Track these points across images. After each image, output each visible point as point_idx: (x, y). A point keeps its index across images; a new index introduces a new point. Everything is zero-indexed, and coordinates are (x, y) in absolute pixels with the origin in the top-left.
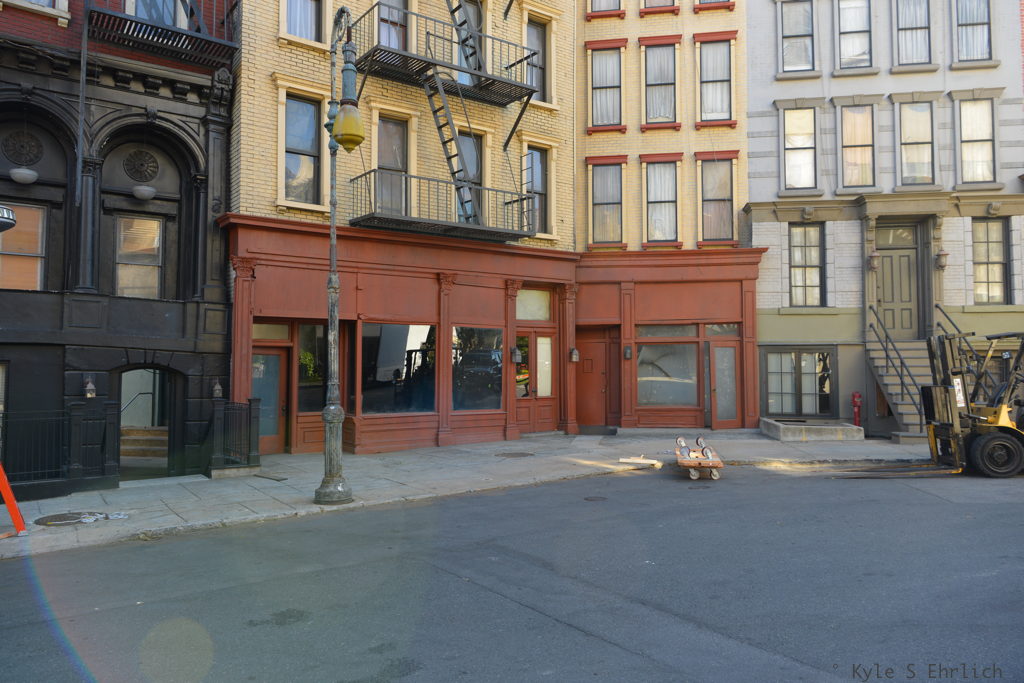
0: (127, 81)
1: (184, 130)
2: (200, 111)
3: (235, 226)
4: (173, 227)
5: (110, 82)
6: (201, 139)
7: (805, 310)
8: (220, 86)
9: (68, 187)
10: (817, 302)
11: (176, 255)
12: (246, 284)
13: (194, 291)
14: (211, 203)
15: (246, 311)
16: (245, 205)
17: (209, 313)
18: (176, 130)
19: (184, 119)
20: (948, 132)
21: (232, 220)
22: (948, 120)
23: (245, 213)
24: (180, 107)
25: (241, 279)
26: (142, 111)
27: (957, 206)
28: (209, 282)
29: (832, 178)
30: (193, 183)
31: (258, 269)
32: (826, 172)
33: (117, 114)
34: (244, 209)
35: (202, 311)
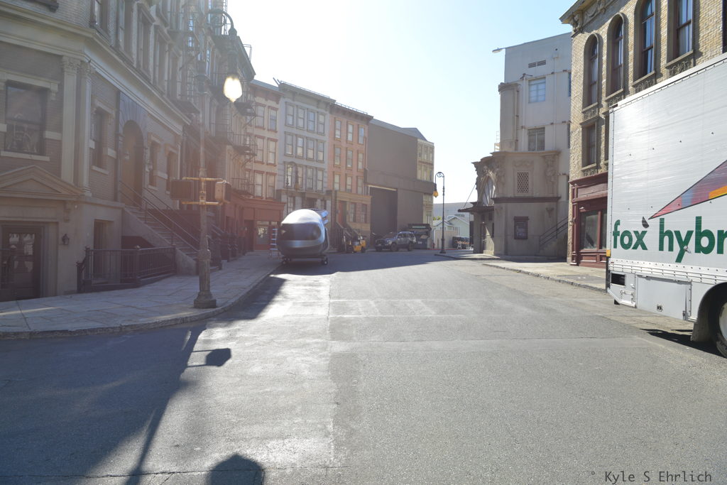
20: (315, 177)
22: (316, 174)
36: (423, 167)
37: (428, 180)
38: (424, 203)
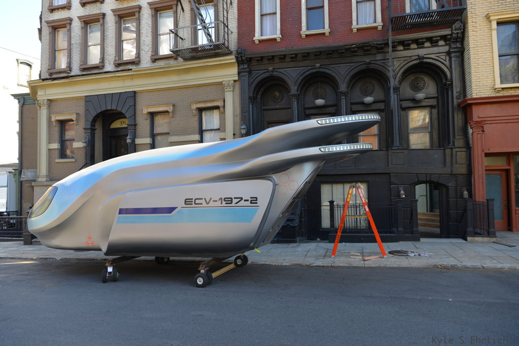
0: (409, 45)
1: (438, 61)
2: (446, 49)
3: (471, 105)
4: (435, 111)
5: (401, 48)
6: (447, 63)
8: (456, 32)
9: (386, 101)
11: (437, 125)
12: (479, 136)
13: (449, 143)
14: (455, 94)
15: (480, 151)
16: (476, 92)
17: (458, 153)
18: (434, 62)
19: (438, 55)
21: (469, 102)
23: (476, 97)
24: (435, 50)
25: (476, 133)
26: (417, 57)
28: (457, 137)
30: (444, 86)
31: (486, 127)
33: (406, 62)
34: (475, 94)
35: (454, 153)
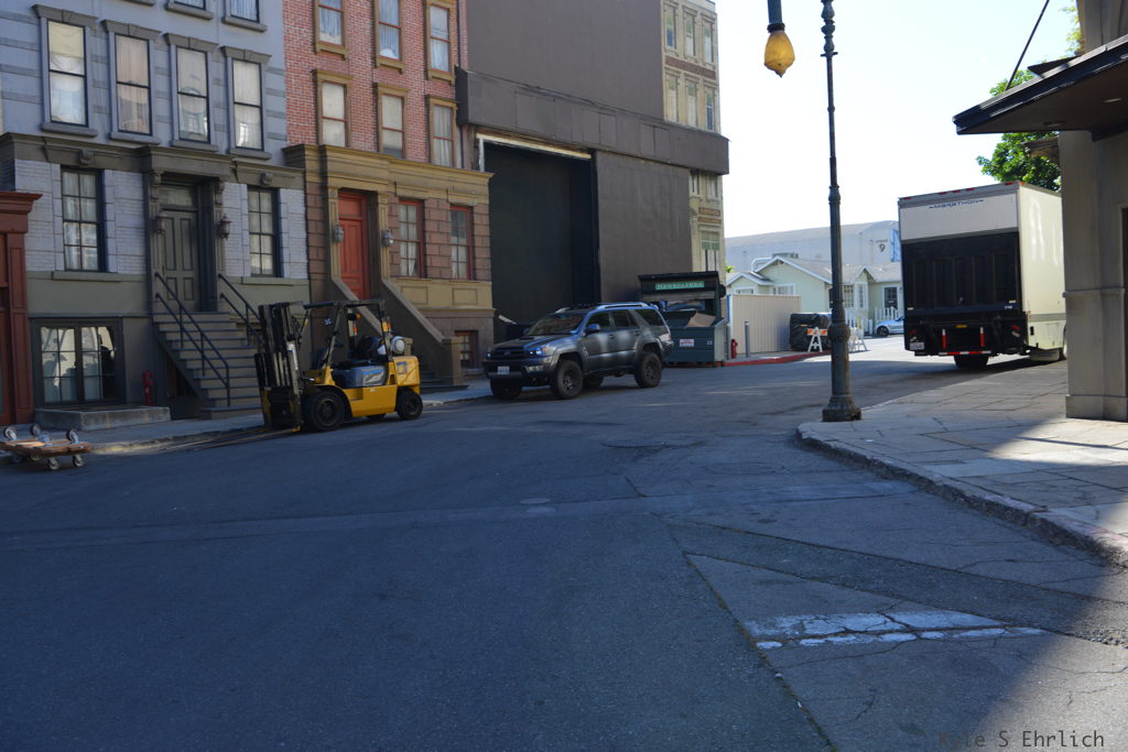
7: (83, 276)
10: (94, 266)
20: (222, 89)
22: (222, 77)
27: (235, 171)
29: (105, 117)
32: (99, 109)
36: (682, 82)
37: (703, 126)
38: (694, 205)
